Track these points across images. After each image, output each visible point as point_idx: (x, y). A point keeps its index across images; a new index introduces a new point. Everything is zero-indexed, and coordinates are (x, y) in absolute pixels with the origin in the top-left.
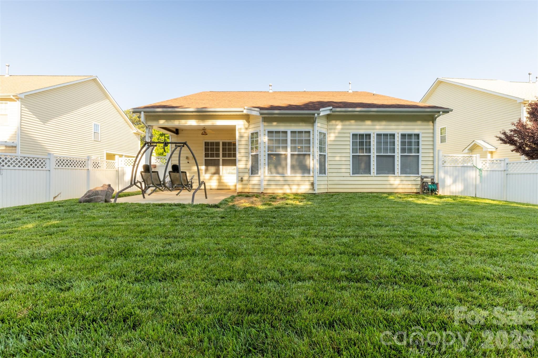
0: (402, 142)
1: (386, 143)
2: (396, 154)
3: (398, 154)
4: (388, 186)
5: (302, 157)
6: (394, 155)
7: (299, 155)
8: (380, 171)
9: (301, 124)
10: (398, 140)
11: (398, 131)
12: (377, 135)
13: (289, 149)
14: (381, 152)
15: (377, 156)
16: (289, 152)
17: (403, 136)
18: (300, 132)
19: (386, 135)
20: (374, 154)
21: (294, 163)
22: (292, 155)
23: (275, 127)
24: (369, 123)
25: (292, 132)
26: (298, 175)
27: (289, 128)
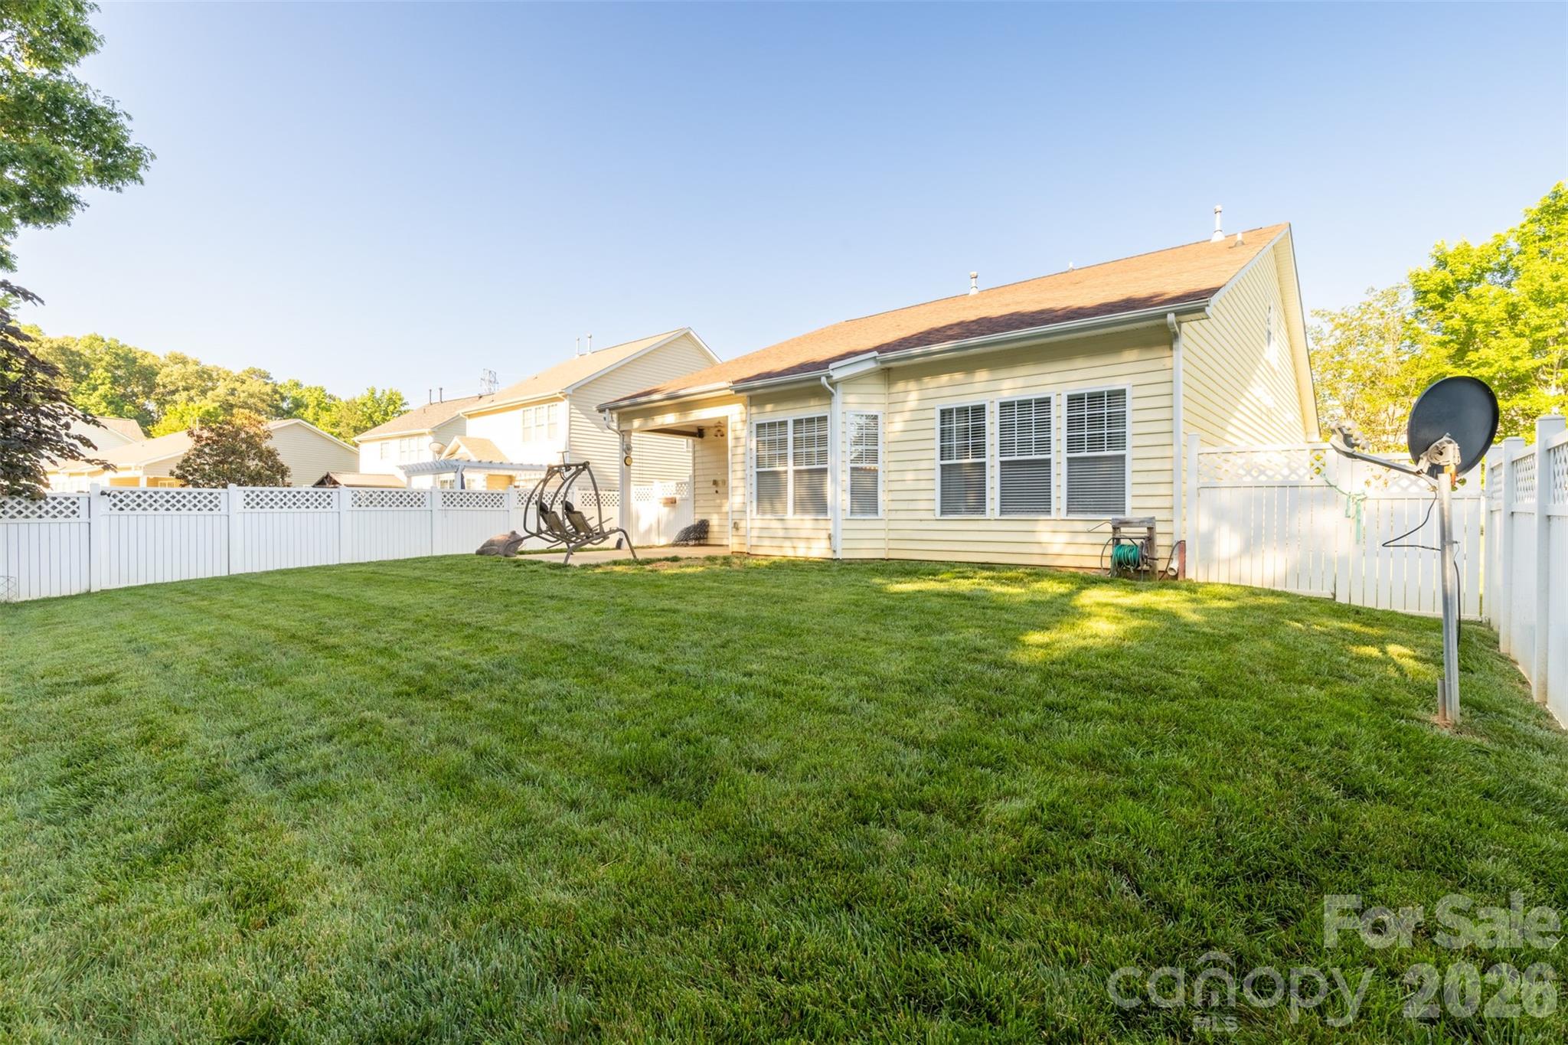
0: (1070, 420)
1: (1024, 426)
2: (1053, 456)
3: (1059, 455)
4: (1036, 549)
5: (816, 477)
6: (1050, 460)
7: (810, 471)
8: (1009, 504)
9: (813, 402)
10: (1059, 415)
11: (1058, 389)
12: (1003, 405)
13: (790, 461)
14: (1012, 454)
15: (1002, 463)
16: (790, 467)
17: (1074, 400)
18: (810, 421)
19: (1024, 404)
20: (993, 458)
21: (803, 492)
22: (797, 472)
23: (771, 413)
24: (982, 375)
25: (797, 422)
26: (808, 517)
27: (790, 413)
